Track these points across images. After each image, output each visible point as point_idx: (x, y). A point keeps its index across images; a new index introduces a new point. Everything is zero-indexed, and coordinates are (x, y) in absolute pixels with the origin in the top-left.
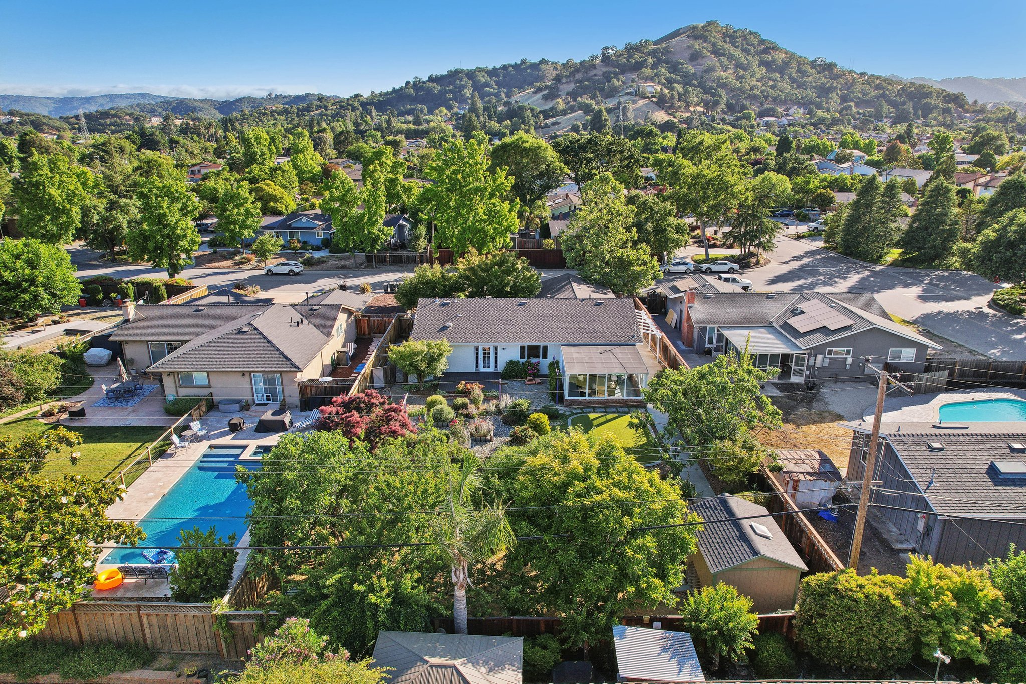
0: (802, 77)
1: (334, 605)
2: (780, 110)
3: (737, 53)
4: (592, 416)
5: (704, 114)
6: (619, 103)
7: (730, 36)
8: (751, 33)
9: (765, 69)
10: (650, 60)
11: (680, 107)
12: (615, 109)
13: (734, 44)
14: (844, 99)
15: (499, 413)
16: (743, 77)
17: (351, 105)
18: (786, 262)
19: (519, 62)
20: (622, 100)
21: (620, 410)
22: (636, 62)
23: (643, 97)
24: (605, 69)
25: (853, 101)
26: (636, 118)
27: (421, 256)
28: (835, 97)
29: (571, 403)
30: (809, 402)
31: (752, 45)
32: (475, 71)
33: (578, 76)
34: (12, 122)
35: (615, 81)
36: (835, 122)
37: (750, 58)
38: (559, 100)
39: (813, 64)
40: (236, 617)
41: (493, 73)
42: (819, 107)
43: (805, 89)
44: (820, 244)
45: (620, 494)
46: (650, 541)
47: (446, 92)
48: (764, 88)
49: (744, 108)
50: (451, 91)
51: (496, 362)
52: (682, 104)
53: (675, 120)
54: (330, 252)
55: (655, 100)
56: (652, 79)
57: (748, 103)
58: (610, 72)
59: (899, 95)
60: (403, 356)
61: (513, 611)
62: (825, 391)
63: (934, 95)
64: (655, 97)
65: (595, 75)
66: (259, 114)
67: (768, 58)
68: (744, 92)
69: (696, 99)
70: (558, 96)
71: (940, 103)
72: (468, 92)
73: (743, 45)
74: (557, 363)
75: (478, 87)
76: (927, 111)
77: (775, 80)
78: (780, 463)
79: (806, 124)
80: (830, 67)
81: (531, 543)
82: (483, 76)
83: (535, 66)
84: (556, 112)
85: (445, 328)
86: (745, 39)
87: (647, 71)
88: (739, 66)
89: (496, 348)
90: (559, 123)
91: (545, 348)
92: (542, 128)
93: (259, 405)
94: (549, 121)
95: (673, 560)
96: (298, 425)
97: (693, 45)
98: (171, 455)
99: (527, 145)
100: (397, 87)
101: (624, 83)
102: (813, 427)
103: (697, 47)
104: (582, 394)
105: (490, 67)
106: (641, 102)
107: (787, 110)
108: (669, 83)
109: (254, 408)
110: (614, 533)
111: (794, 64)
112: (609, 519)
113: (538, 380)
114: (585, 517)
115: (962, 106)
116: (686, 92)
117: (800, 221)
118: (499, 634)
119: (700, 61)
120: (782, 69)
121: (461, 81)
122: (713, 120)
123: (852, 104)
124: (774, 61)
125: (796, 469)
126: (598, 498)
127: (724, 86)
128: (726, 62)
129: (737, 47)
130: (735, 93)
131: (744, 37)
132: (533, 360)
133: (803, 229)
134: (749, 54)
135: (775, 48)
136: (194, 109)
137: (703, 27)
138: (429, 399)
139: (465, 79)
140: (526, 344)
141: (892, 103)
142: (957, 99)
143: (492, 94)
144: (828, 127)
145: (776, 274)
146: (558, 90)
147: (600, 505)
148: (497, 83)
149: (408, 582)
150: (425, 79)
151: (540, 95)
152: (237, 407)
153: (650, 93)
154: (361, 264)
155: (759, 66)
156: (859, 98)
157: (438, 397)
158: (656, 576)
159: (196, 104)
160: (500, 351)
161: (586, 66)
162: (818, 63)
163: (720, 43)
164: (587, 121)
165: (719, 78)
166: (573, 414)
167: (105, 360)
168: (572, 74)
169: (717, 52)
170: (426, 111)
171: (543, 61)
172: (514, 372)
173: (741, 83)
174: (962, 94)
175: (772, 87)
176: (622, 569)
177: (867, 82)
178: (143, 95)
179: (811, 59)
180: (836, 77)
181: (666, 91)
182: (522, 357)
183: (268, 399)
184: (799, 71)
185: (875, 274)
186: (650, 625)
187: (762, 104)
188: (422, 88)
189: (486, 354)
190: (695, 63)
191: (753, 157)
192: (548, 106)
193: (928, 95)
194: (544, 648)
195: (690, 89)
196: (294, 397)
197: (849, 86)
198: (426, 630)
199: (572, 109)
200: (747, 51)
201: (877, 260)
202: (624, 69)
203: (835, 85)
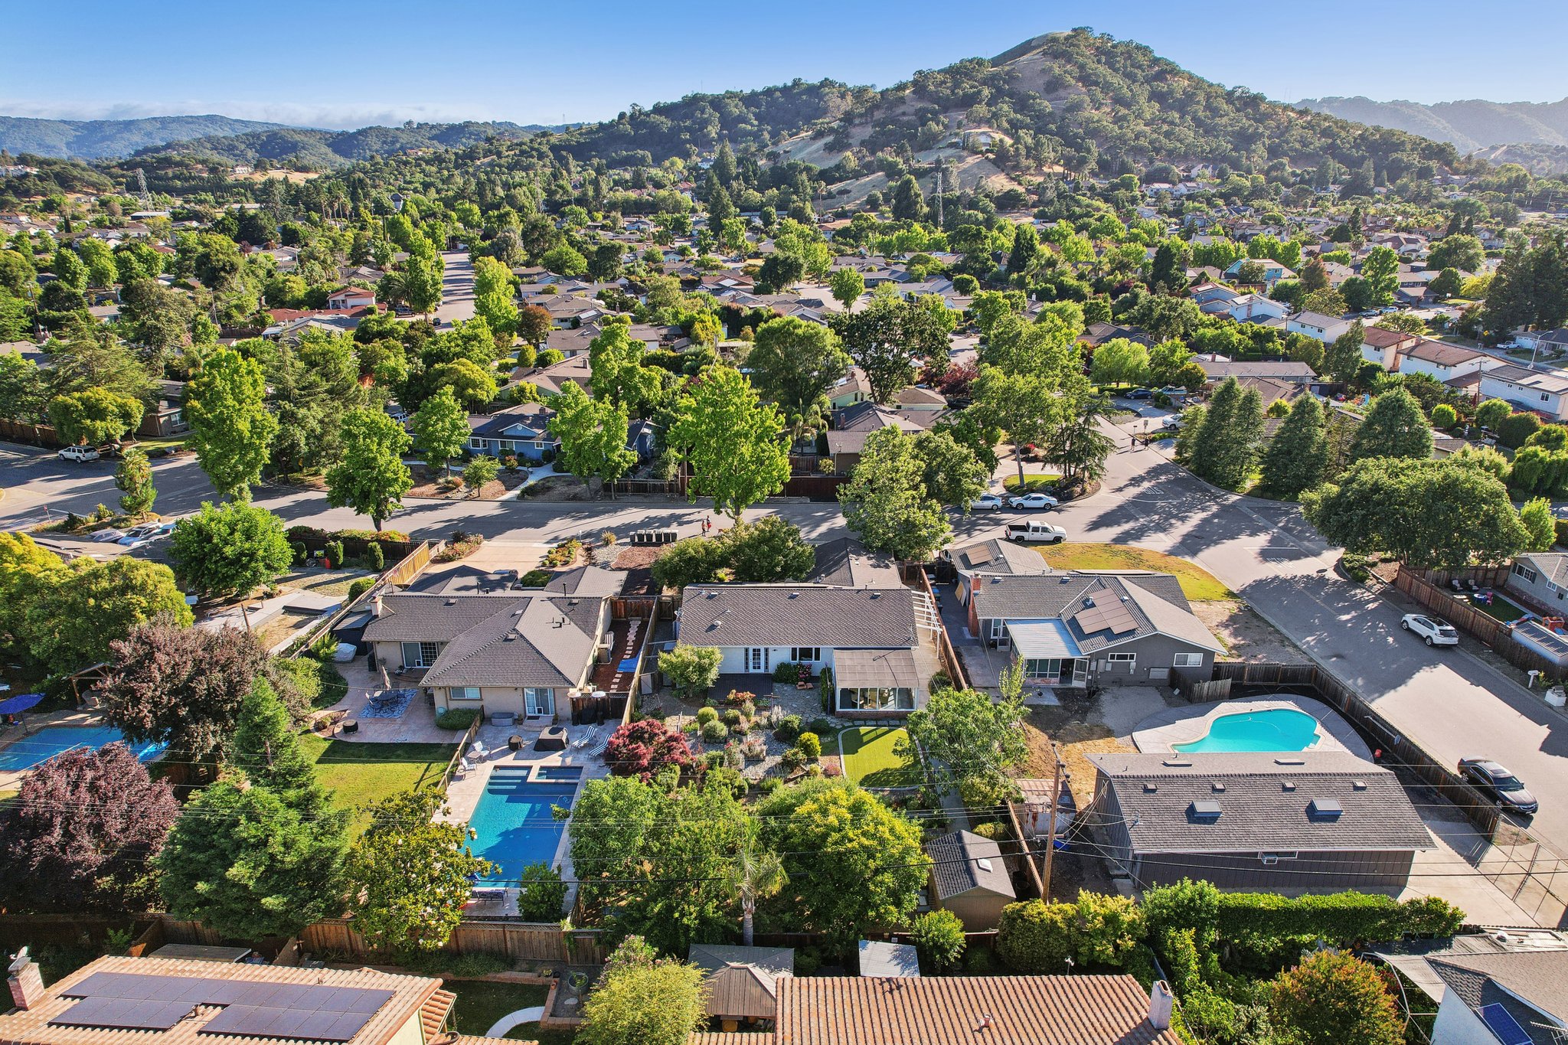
0: (1213, 118)
1: (655, 924)
2: (1178, 170)
3: (1116, 80)
4: (863, 730)
5: (1064, 177)
6: (938, 162)
7: (1107, 53)
8: (1138, 47)
9: (1157, 106)
10: (986, 92)
11: (1028, 168)
12: (931, 170)
13: (1111, 66)
14: (1273, 152)
15: (770, 726)
16: (1124, 118)
17: (537, 150)
18: (1120, 490)
19: (790, 84)
20: (942, 155)
21: (892, 722)
22: (965, 95)
23: (975, 152)
24: (920, 105)
25: (1287, 155)
26: (962, 185)
27: (670, 485)
28: (1260, 150)
29: (842, 716)
30: (1084, 713)
31: (1140, 67)
32: (724, 97)
33: (878, 115)
34: (27, 175)
35: (933, 125)
36: (1257, 192)
37: (1136, 87)
38: (849, 153)
39: (1229, 96)
40: (579, 934)
41: (751, 100)
42: (1236, 165)
43: (1217, 137)
44: (1170, 453)
45: (866, 842)
46: (888, 878)
47: (680, 130)
48: (1155, 136)
49: (1125, 169)
50: (687, 129)
51: (767, 663)
52: (1031, 162)
53: (1021, 189)
54: (555, 470)
55: (991, 156)
56: (988, 122)
57: (1129, 160)
58: (925, 110)
59: (1357, 146)
60: (673, 666)
61: (788, 930)
62: (1105, 698)
63: (1408, 147)
64: (991, 151)
65: (904, 114)
66: (399, 162)
67: (1163, 87)
68: (1125, 143)
69: (1052, 155)
70: (848, 146)
71: (1415, 160)
72: (713, 131)
73: (1125, 67)
74: (829, 670)
75: (729, 123)
76: (1396, 171)
77: (1172, 123)
78: (1023, 795)
79: (1214, 195)
80: (1255, 100)
81: (800, 878)
82: (736, 106)
83: (814, 91)
84: (845, 171)
85: (713, 627)
86: (1130, 57)
87: (981, 109)
88: (1119, 101)
89: (766, 650)
90: (848, 192)
91: (818, 650)
92: (824, 198)
93: (530, 718)
94: (834, 188)
95: (908, 890)
96: (576, 743)
97: (1051, 69)
98: (461, 778)
99: (800, 331)
100: (606, 121)
101: (946, 127)
102: (1079, 745)
103: (1057, 71)
104: (854, 705)
105: (747, 91)
106: (971, 160)
107: (1188, 170)
108: (1014, 128)
109: (527, 722)
110: (862, 873)
111: (1201, 97)
112: (857, 862)
113: (810, 685)
114: (840, 860)
115: (1449, 164)
116: (1038, 144)
117: (1156, 407)
118: (776, 946)
119: (1062, 93)
120: (1182, 106)
121: (703, 112)
122: (1077, 189)
123: (1285, 160)
124: (1171, 92)
125: (1037, 801)
126: (849, 845)
127: (1094, 133)
128: (1100, 96)
129: (1116, 70)
130: (1113, 144)
131: (1129, 55)
132: (805, 662)
133: (1156, 423)
134: (1134, 82)
135: (1173, 71)
136: (294, 147)
137: (1067, 38)
138: (701, 711)
139: (709, 110)
140: (798, 647)
141: (1344, 159)
142: (1442, 153)
143: (750, 133)
144: (1246, 201)
145: (1102, 512)
146: (847, 136)
147: (852, 852)
148: (757, 117)
149: (710, 908)
150: (648, 107)
151: (821, 143)
152: (510, 720)
153: (985, 144)
154: (596, 492)
155: (1149, 101)
156: (1296, 150)
157: (709, 710)
158: (893, 904)
159: (297, 138)
160: (771, 653)
161: (890, 99)
162: (1237, 94)
163: (1091, 65)
164: (890, 188)
165: (1089, 121)
166: (844, 728)
167: (351, 657)
168: (870, 111)
169: (1086, 79)
170: (650, 159)
171: (826, 83)
172: (786, 675)
173: (1121, 128)
174: (1449, 145)
175: (1167, 135)
176: (866, 899)
177: (1310, 126)
178: (211, 119)
179: (1229, 88)
180: (1261, 119)
181: (1008, 141)
182: (794, 658)
183: (540, 711)
184: (1208, 107)
185: (1225, 510)
186: (888, 940)
187: (1151, 161)
188: (644, 124)
189: (756, 652)
190: (1053, 95)
191: (1120, 277)
192: (831, 162)
193: (1399, 146)
194: (809, 956)
195: (1043, 138)
196: (567, 711)
197: (1283, 131)
198: (722, 943)
199: (869, 168)
200: (1130, 77)
201: (1232, 486)
202: (947, 105)
203: (1261, 130)
